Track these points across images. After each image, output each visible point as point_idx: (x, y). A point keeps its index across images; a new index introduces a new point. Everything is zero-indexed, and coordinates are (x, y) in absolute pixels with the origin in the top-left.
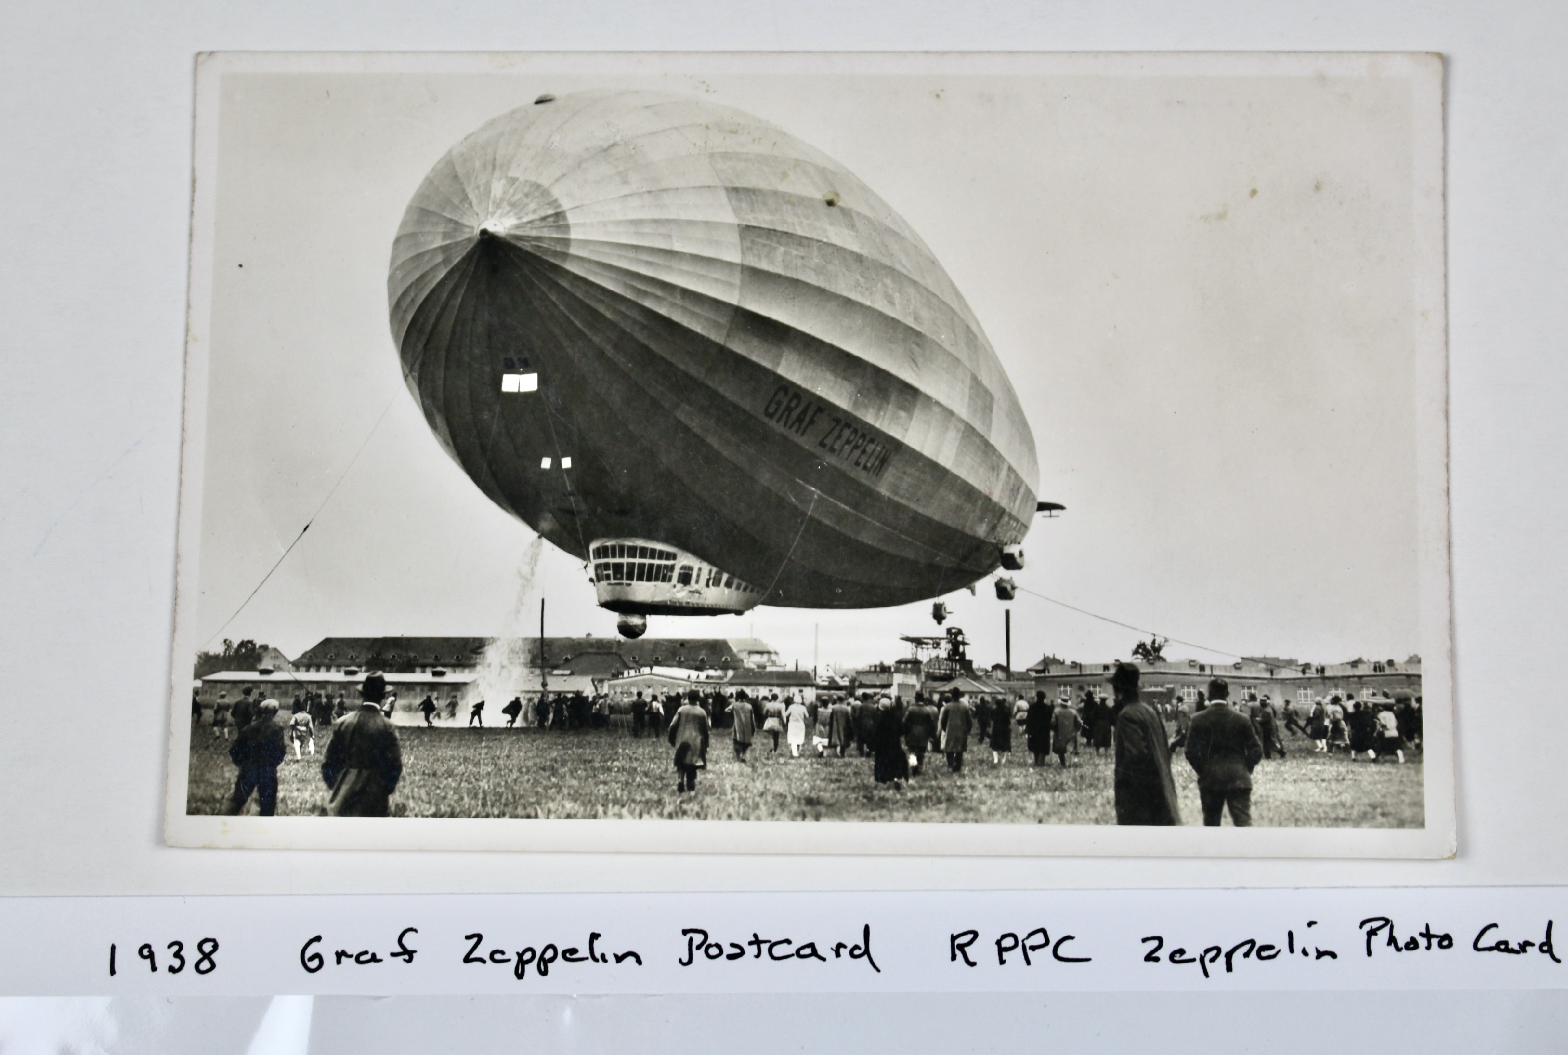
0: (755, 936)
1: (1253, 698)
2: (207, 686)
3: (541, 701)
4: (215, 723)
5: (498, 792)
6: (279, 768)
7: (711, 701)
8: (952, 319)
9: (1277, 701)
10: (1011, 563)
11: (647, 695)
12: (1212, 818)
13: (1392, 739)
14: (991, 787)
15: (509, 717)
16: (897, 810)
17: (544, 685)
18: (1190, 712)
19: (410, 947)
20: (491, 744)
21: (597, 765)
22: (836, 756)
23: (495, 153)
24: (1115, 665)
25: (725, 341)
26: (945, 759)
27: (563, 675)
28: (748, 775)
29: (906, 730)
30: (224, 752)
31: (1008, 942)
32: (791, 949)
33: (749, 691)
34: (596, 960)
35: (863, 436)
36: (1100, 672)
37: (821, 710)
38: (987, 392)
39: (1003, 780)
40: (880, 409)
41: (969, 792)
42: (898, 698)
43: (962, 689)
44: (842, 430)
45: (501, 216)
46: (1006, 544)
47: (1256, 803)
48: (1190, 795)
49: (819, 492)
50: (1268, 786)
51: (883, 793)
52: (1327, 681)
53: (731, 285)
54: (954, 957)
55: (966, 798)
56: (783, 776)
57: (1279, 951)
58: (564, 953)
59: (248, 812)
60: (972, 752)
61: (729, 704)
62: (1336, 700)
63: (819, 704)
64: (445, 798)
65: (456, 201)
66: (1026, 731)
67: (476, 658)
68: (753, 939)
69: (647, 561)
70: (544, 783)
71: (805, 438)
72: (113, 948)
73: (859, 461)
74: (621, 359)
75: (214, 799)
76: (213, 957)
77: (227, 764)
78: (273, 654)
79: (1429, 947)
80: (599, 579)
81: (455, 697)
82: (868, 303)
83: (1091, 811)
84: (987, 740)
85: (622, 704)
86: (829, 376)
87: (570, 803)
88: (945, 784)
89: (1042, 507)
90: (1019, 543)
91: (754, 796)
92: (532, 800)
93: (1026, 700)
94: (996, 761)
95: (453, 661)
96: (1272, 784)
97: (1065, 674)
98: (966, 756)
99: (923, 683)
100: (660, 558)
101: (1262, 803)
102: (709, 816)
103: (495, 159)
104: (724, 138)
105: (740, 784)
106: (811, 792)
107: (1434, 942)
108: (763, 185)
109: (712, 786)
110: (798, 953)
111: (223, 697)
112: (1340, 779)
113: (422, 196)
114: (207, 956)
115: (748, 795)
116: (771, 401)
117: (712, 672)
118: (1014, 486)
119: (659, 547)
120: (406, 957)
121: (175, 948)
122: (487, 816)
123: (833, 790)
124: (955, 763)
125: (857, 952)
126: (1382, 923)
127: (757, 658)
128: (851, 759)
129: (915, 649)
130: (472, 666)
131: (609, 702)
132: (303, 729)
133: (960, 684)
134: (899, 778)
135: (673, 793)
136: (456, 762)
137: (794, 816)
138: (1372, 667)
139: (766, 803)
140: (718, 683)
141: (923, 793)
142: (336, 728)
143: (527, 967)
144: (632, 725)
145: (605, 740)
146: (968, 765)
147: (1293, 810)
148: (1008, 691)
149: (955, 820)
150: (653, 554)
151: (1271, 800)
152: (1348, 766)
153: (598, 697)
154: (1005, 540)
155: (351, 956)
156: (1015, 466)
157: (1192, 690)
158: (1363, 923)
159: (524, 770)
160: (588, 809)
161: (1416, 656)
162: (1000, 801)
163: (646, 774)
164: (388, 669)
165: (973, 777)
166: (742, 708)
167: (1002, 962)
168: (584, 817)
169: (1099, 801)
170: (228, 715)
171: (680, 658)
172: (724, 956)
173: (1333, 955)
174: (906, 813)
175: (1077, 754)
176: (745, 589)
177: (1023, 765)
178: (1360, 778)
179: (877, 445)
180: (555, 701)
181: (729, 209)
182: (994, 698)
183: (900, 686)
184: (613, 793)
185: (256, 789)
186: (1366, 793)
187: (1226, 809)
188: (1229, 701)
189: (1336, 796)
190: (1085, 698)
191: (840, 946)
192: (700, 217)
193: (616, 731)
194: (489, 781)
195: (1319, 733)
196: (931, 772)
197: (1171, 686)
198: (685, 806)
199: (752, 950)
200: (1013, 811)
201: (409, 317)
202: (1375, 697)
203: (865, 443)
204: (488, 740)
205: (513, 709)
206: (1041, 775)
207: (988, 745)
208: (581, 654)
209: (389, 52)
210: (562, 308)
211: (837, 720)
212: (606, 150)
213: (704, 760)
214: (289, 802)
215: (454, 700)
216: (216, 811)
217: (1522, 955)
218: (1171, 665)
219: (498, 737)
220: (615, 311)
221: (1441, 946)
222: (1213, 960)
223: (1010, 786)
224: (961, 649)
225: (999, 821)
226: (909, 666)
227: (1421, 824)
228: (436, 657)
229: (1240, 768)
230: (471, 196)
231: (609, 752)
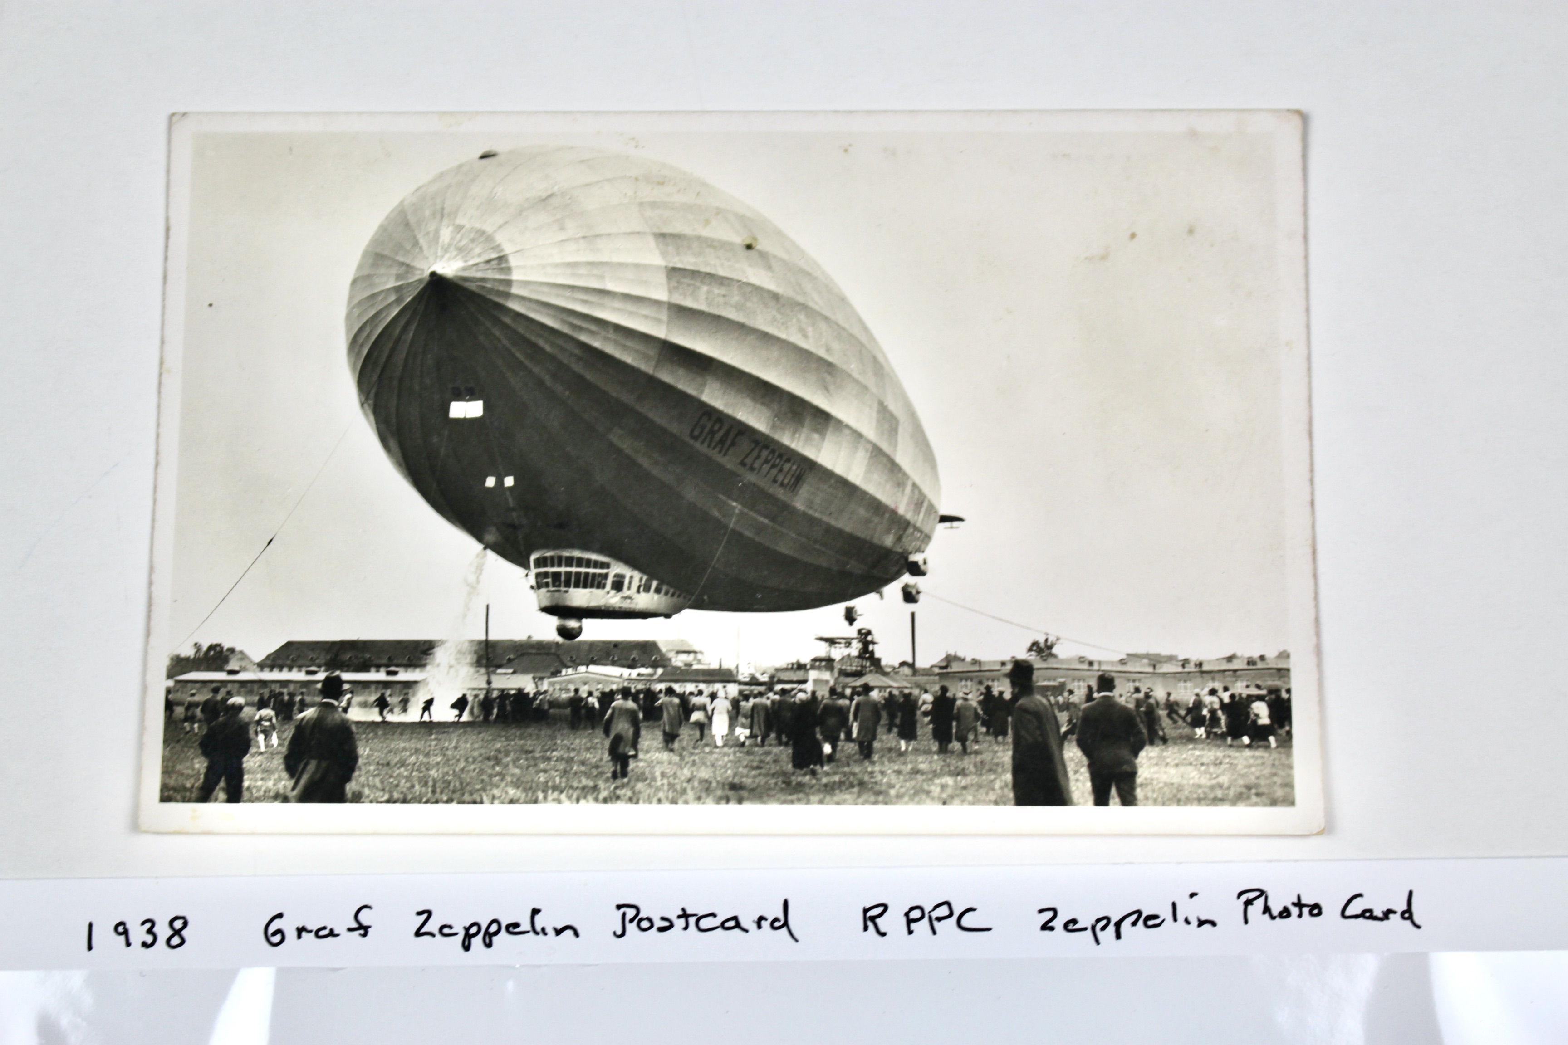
0: (683, 910)
1: (1137, 690)
2: (179, 685)
3: (486, 697)
4: (186, 719)
5: (446, 780)
6: (245, 759)
7: (642, 696)
8: (860, 351)
9: (1160, 694)
10: (916, 570)
11: (583, 691)
12: (1101, 799)
13: (1264, 727)
14: (899, 772)
15: (456, 712)
16: (813, 794)
17: (489, 682)
18: (1080, 704)
19: (365, 923)
20: (440, 737)
21: (537, 755)
22: (757, 745)
23: (443, 202)
24: (1011, 662)
25: (654, 371)
26: (857, 747)
27: (505, 674)
28: (675, 764)
29: (820, 720)
30: (195, 745)
31: (916, 914)
32: (716, 922)
33: (677, 687)
34: (537, 933)
35: (780, 456)
36: (998, 667)
37: (743, 703)
38: (892, 416)
39: (910, 766)
40: (795, 432)
41: (879, 777)
42: (814, 693)
43: (872, 684)
44: (760, 452)
45: (449, 259)
46: (911, 553)
47: (1141, 785)
48: (1081, 778)
49: (740, 507)
50: (1152, 770)
51: (800, 779)
52: (1204, 675)
53: (658, 321)
54: (866, 928)
55: (876, 783)
56: (708, 763)
57: (1163, 921)
58: (507, 927)
59: (216, 800)
60: (881, 741)
61: (658, 699)
62: (1213, 692)
63: (741, 698)
64: (397, 786)
65: (408, 246)
66: (930, 722)
67: (426, 659)
68: (681, 913)
69: (583, 570)
70: (489, 771)
71: (727, 457)
72: (91, 926)
73: (777, 478)
74: (558, 388)
75: (185, 789)
76: (184, 933)
77: (196, 756)
78: (240, 656)
79: (1300, 916)
80: (539, 586)
81: (407, 694)
82: (783, 336)
83: (991, 793)
84: (895, 730)
85: (560, 699)
86: (748, 402)
87: (512, 790)
88: (857, 769)
89: (944, 519)
90: (923, 552)
91: (682, 782)
92: (478, 787)
93: (930, 693)
94: (903, 748)
95: (405, 662)
96: (1156, 768)
97: (965, 669)
98: (876, 745)
99: (836, 679)
100: (595, 567)
101: (1147, 785)
102: (641, 801)
103: (443, 209)
104: (652, 189)
105: (669, 771)
106: (734, 778)
107: (1306, 910)
108: (687, 230)
109: (643, 773)
110: (722, 926)
111: (193, 695)
112: (1217, 763)
113: (377, 241)
114: (177, 932)
115: (676, 781)
116: (695, 426)
117: (643, 670)
118: (918, 500)
119: (594, 557)
120: (362, 932)
121: (148, 925)
122: (437, 802)
123: (755, 777)
124: (866, 751)
125: (777, 924)
126: (1257, 894)
127: (684, 658)
128: (770, 748)
129: (828, 649)
130: (422, 666)
131: (548, 697)
132: (267, 724)
133: (871, 679)
134: (815, 764)
135: (607, 780)
136: (408, 753)
137: (719, 800)
138: (1246, 661)
139: (693, 788)
140: (649, 680)
141: (837, 778)
142: (298, 723)
143: (473, 940)
144: (570, 719)
145: (545, 732)
146: (878, 752)
147: (1175, 791)
148: (913, 685)
149: (866, 802)
150: (588, 563)
151: (1155, 782)
152: (1224, 751)
153: (538, 693)
154: (910, 549)
155: (311, 931)
156: (918, 482)
157: (1082, 684)
158: (1240, 894)
159: (471, 760)
160: (530, 795)
161: (1285, 652)
162: (908, 784)
163: (583, 763)
164: (345, 669)
165: (883, 763)
166: (671, 702)
167: (910, 932)
168: (526, 802)
169: (998, 785)
170: (198, 712)
171: (613, 658)
172: (655, 929)
173: (1213, 924)
174: (821, 796)
175: (976, 741)
176: (673, 595)
177: (928, 752)
178: (1235, 762)
179: (793, 464)
180: (499, 697)
181: (657, 252)
182: (901, 692)
183: (816, 681)
184: (552, 780)
185: (223, 779)
186: (1242, 776)
187: (1114, 791)
188: (1115, 693)
189: (1215, 778)
190: (984, 691)
191: (761, 919)
192: (630, 260)
193: (555, 724)
194: (438, 771)
195: (1198, 721)
196: (843, 759)
197: (1062, 680)
198: (618, 792)
199: (680, 923)
200: (919, 794)
201: (365, 351)
202: (1248, 689)
203: (782, 463)
204: (437, 733)
205: (460, 704)
206: (944, 761)
207: (896, 735)
208: (523, 655)
209: (347, 113)
210: (505, 342)
211: (758, 713)
212: (545, 200)
213: (636, 749)
214: (254, 791)
215: (406, 696)
216: (186, 800)
217: (1385, 922)
218: (1063, 661)
219: (446, 730)
220: (552, 344)
221: (1311, 914)
222: (1103, 928)
223: (916, 772)
224: (871, 647)
225: (906, 803)
226: (823, 663)
227: (1292, 803)
228: (389, 658)
229: (1125, 753)
230: (422, 241)
231: (549, 743)
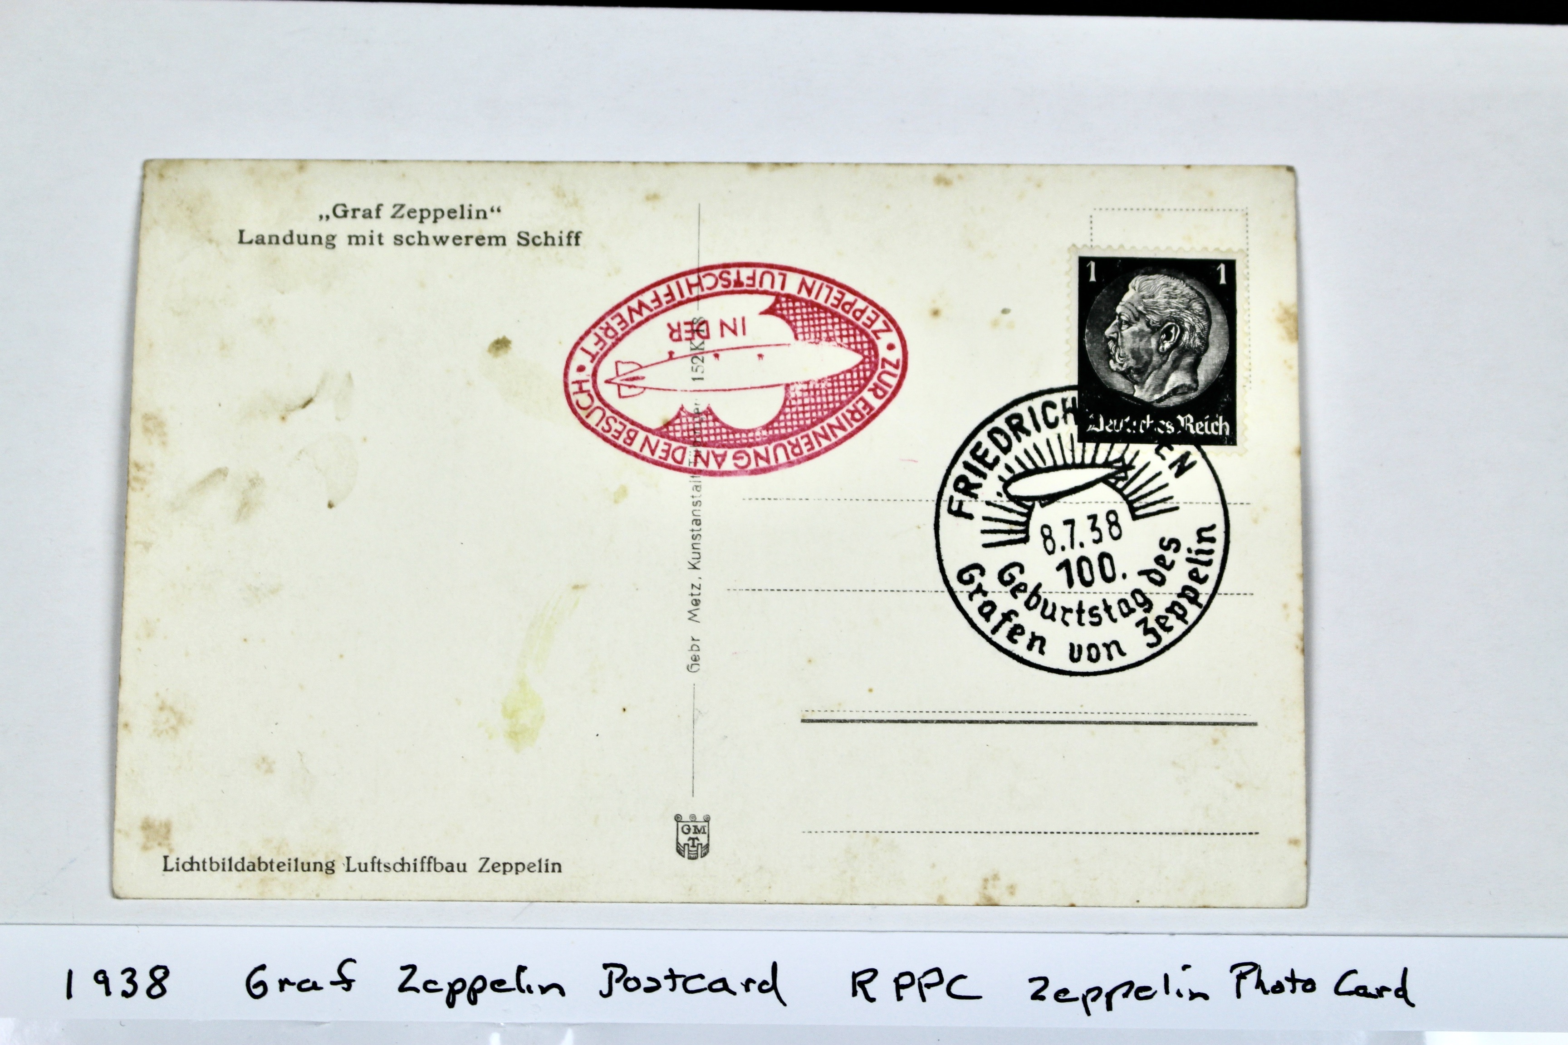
0: (671, 970)
19: (348, 977)
31: (905, 980)
32: (704, 984)
34: (522, 991)
54: (855, 993)
57: (1156, 992)
58: (493, 983)
68: (669, 974)
72: (70, 973)
76: (165, 983)
79: (1293, 991)
107: (1299, 985)
110: (710, 987)
114: (158, 982)
120: (345, 986)
121: (129, 974)
125: (765, 987)
126: (1250, 967)
143: (458, 996)
155: (293, 984)
158: (1233, 968)
167: (900, 998)
172: (641, 989)
173: (1206, 997)
191: (750, 981)
199: (667, 984)
217: (1379, 999)
221: (1305, 990)
222: (1094, 999)
